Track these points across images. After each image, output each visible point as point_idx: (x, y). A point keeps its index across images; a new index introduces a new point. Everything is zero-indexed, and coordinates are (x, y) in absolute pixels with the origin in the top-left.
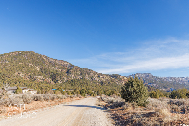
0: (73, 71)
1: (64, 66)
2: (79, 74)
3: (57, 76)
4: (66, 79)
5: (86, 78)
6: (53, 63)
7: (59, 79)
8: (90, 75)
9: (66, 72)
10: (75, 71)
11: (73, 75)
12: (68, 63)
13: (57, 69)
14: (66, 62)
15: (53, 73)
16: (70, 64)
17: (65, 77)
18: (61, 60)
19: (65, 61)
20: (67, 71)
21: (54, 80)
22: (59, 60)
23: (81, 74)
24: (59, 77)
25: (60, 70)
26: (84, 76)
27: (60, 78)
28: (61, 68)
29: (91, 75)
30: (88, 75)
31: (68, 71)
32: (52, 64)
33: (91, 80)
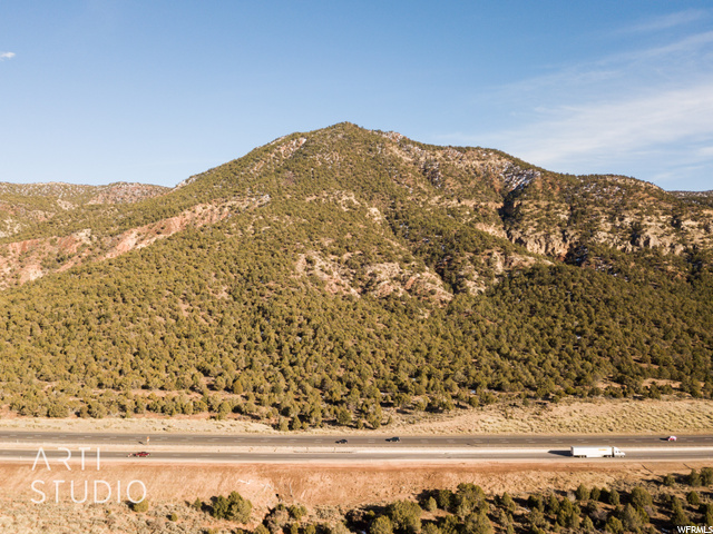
0: (529, 207)
1: (486, 178)
2: (562, 217)
3: (458, 250)
4: (499, 267)
5: (602, 236)
6: (434, 172)
7: (468, 268)
8: (622, 219)
9: (500, 211)
10: (543, 204)
11: (531, 229)
12: (501, 155)
13: (455, 201)
14: (496, 152)
15: (441, 233)
16: (516, 162)
17: (495, 254)
18: (468, 148)
19: (487, 150)
20: (500, 205)
21: (447, 273)
22: (460, 149)
23: (574, 217)
24: (468, 255)
25: (471, 203)
26: (591, 230)
27: (472, 260)
28: (474, 193)
29: (628, 220)
30: (612, 220)
31: (508, 203)
32: (429, 175)
33: (630, 247)
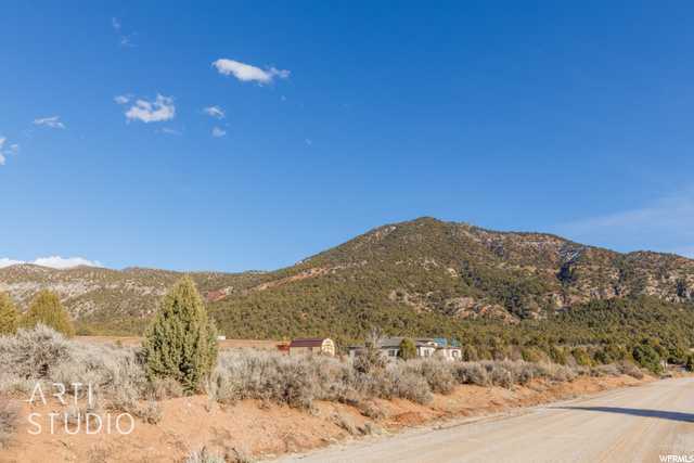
0: (583, 270)
1: (545, 254)
2: (613, 277)
3: (523, 293)
4: (559, 304)
5: (651, 289)
6: (500, 248)
7: (533, 304)
8: (667, 277)
9: (558, 275)
10: (595, 267)
11: (586, 286)
12: (556, 238)
13: (518, 267)
14: (551, 236)
15: (508, 283)
16: (569, 243)
17: (555, 295)
18: (527, 233)
19: (543, 235)
20: (558, 271)
21: (514, 309)
22: (521, 234)
23: (623, 276)
24: (531, 296)
25: (533, 269)
26: (641, 285)
27: (535, 299)
28: (535, 262)
29: (673, 278)
30: (659, 278)
31: (565, 269)
32: (496, 251)
33: (678, 299)
